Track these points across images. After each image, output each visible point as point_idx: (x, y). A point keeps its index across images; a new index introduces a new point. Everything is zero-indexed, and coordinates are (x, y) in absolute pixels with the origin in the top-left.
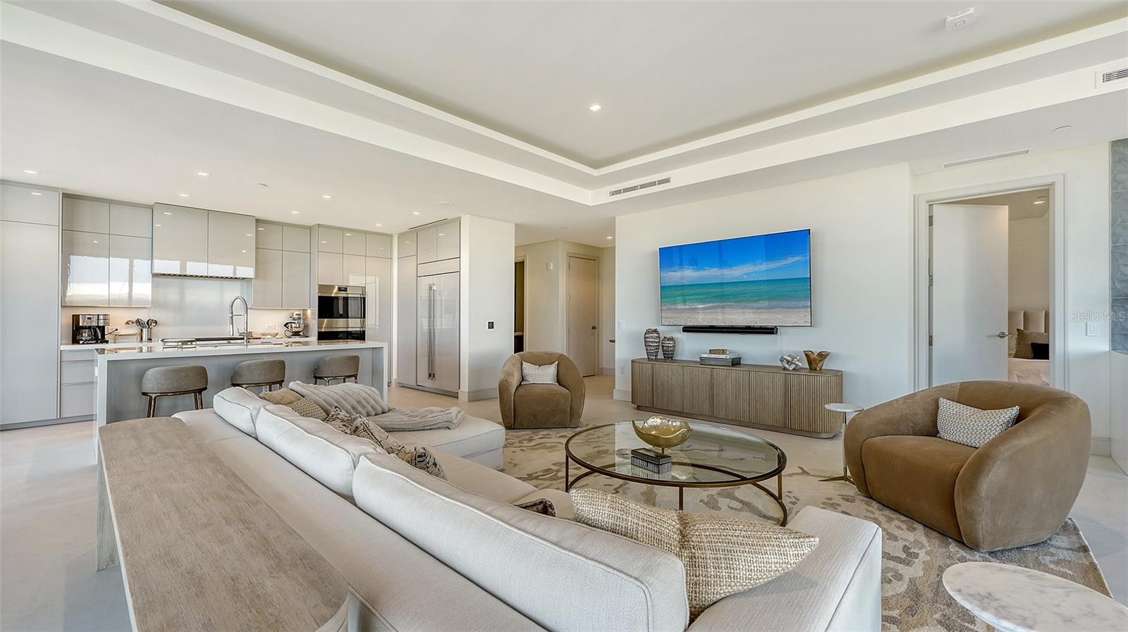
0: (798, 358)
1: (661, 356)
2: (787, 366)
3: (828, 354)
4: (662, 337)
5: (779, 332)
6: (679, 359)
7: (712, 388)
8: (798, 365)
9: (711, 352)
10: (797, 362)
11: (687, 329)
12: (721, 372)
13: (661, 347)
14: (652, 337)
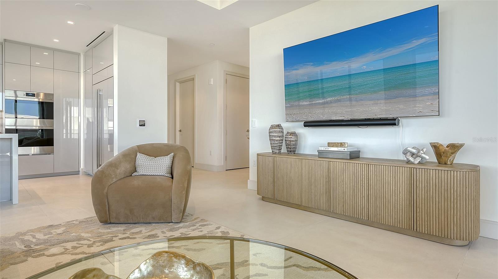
0: (425, 150)
1: (284, 150)
2: (411, 159)
3: (461, 146)
4: (285, 132)
5: (400, 124)
6: (302, 153)
7: (328, 182)
8: (424, 158)
9: (330, 145)
10: (423, 155)
11: (308, 124)
12: (339, 165)
13: (284, 141)
14: (275, 132)
